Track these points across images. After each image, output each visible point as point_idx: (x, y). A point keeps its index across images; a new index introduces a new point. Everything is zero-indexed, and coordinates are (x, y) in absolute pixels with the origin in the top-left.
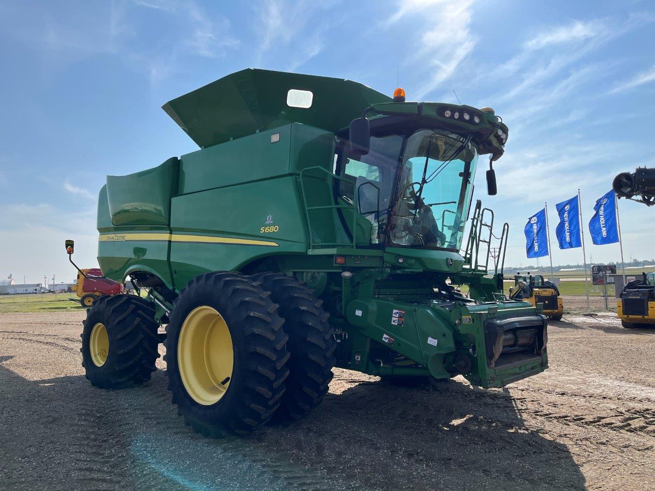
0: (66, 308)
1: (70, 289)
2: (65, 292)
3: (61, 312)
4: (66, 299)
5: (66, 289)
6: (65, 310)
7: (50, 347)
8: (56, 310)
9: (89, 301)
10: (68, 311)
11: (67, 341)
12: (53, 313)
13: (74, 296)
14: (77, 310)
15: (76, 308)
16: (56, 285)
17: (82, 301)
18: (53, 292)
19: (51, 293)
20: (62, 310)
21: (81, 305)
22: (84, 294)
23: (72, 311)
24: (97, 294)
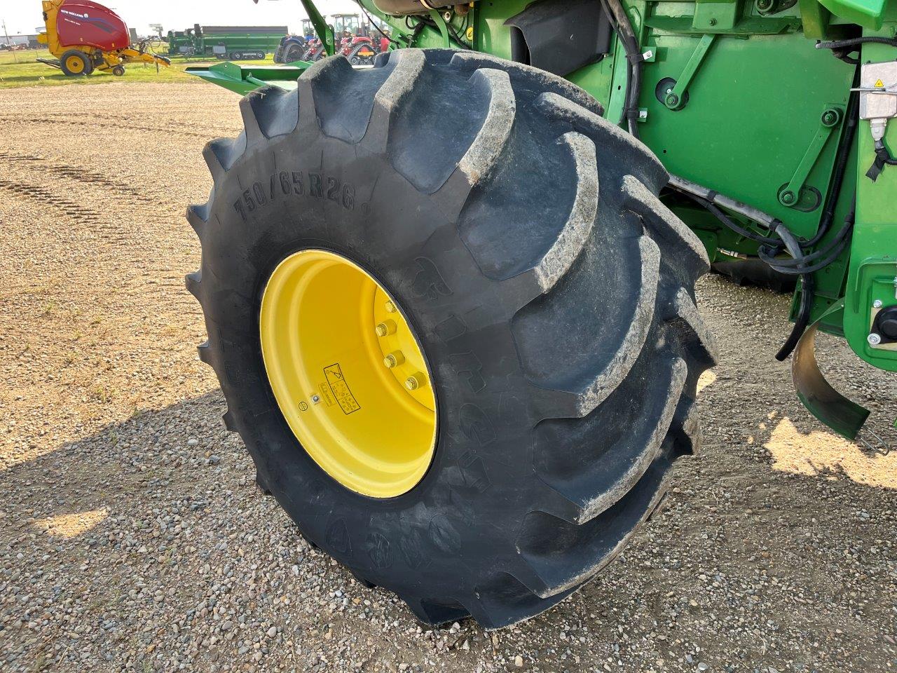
0: (36, 78)
1: (34, 43)
2: (27, 48)
3: (30, 89)
4: (32, 60)
5: (28, 43)
6: (37, 82)
7: (31, 206)
8: (21, 83)
9: (75, 65)
10: (42, 84)
11: (68, 180)
12: (14, 90)
13: (46, 54)
14: (57, 82)
15: (55, 77)
16: (10, 37)
17: (62, 64)
18: (9, 48)
19: (6, 51)
20: (32, 83)
21: (61, 72)
22: (63, 50)
23: (50, 85)
24: (87, 49)
